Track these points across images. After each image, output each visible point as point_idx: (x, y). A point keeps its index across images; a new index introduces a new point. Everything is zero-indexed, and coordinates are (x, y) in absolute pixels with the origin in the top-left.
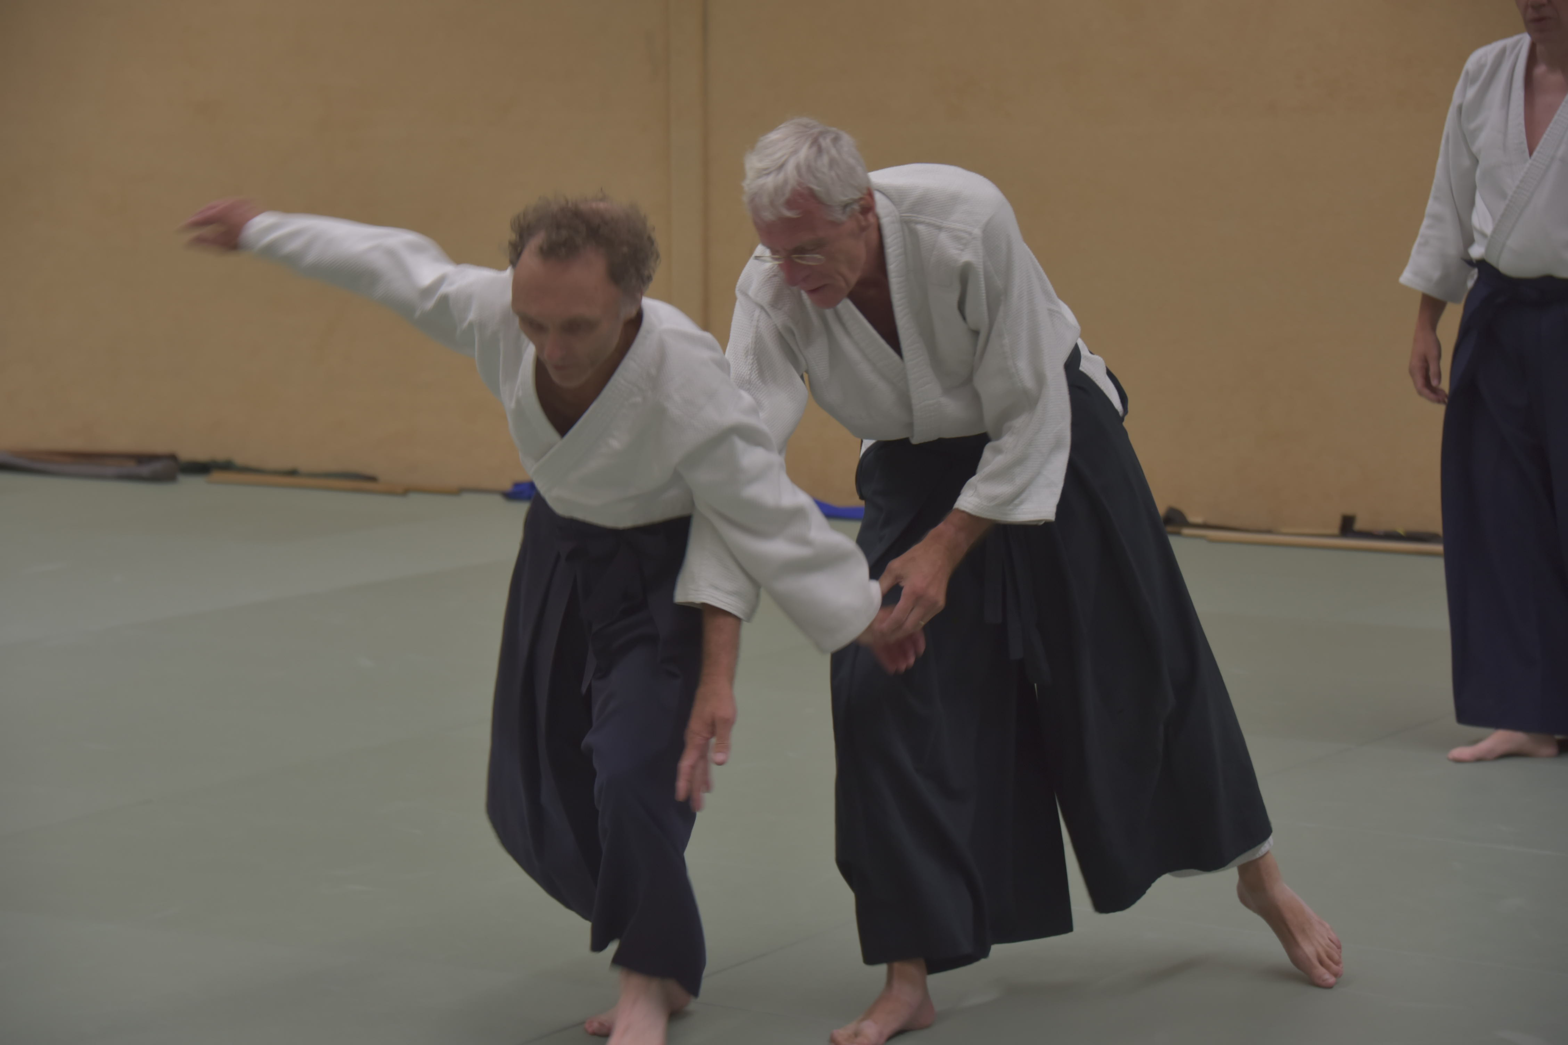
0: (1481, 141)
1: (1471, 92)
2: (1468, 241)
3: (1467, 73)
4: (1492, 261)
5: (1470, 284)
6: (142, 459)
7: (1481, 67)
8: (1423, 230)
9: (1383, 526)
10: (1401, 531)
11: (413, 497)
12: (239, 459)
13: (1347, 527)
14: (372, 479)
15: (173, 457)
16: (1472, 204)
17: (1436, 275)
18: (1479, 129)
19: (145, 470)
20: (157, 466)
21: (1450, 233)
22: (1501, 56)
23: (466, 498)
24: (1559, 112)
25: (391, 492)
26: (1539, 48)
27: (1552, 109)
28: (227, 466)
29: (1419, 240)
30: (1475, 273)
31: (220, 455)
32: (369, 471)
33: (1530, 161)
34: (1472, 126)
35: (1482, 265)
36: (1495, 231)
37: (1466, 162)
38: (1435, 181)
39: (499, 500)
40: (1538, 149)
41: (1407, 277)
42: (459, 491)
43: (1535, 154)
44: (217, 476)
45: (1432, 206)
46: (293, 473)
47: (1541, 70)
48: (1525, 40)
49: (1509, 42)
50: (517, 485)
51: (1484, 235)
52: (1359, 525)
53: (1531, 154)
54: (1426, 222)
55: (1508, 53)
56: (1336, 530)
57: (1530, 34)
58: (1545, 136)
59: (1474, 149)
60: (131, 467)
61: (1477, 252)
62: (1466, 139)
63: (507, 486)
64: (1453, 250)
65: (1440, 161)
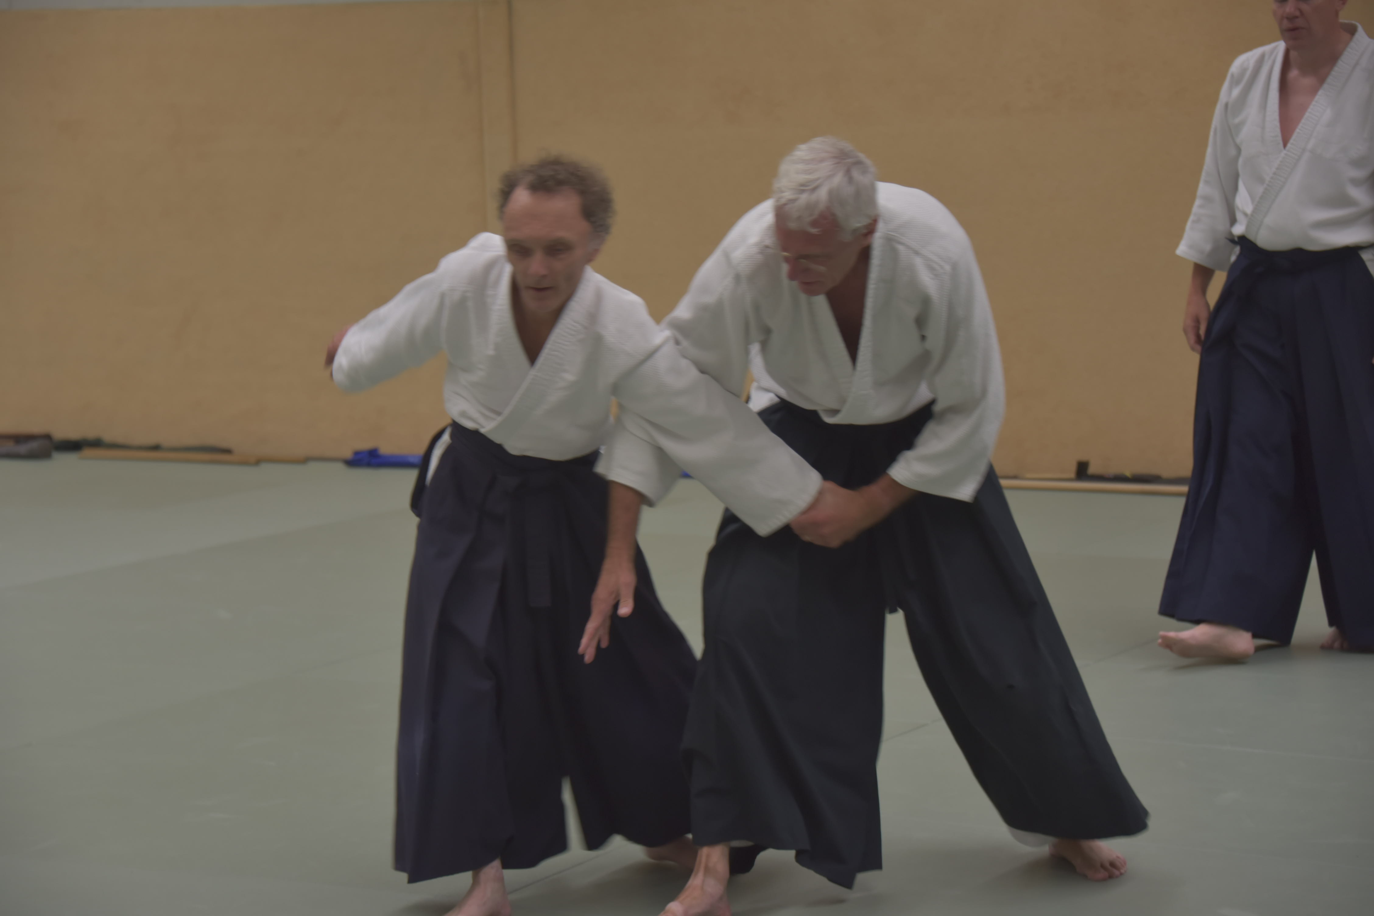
0: (1244, 136)
1: (1236, 92)
2: (1233, 221)
3: (1232, 76)
4: (1251, 237)
5: (1233, 258)
6: (19, 439)
7: (1244, 71)
8: (1195, 209)
9: (1112, 470)
10: (1128, 474)
11: (265, 467)
12: (107, 437)
13: (1082, 471)
14: (228, 451)
15: (48, 437)
16: (1236, 189)
17: (1208, 247)
18: (1242, 123)
19: (23, 448)
20: (34, 445)
21: (1219, 210)
22: (1261, 61)
23: (313, 466)
24: (1309, 110)
25: (244, 463)
26: (1293, 54)
27: (1303, 108)
28: (96, 444)
29: (1192, 218)
30: (1237, 249)
31: (90, 433)
32: (224, 444)
33: (1285, 152)
34: (1237, 121)
35: (1243, 241)
36: (1255, 210)
37: (1233, 152)
38: (1205, 167)
39: (341, 467)
40: (1291, 141)
41: (1182, 249)
42: (305, 460)
43: (1289, 145)
44: (87, 452)
45: (1203, 189)
46: (156, 448)
47: (1294, 73)
48: (1281, 46)
49: (1267, 48)
50: (357, 453)
51: (1245, 214)
52: (1092, 470)
53: (1285, 145)
54: (1198, 202)
55: (1266, 58)
56: (1073, 475)
57: (1285, 42)
58: (1297, 130)
59: (1238, 140)
60: (10, 447)
61: (1238, 230)
62: (1230, 132)
63: (348, 454)
64: (1221, 225)
65: (1209, 150)
